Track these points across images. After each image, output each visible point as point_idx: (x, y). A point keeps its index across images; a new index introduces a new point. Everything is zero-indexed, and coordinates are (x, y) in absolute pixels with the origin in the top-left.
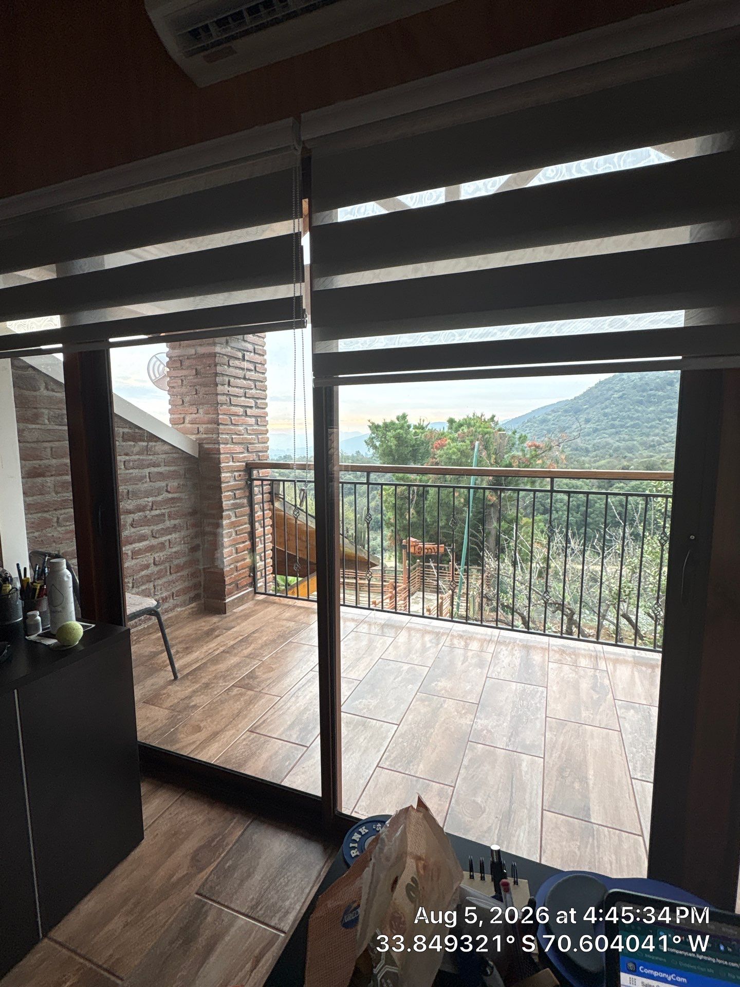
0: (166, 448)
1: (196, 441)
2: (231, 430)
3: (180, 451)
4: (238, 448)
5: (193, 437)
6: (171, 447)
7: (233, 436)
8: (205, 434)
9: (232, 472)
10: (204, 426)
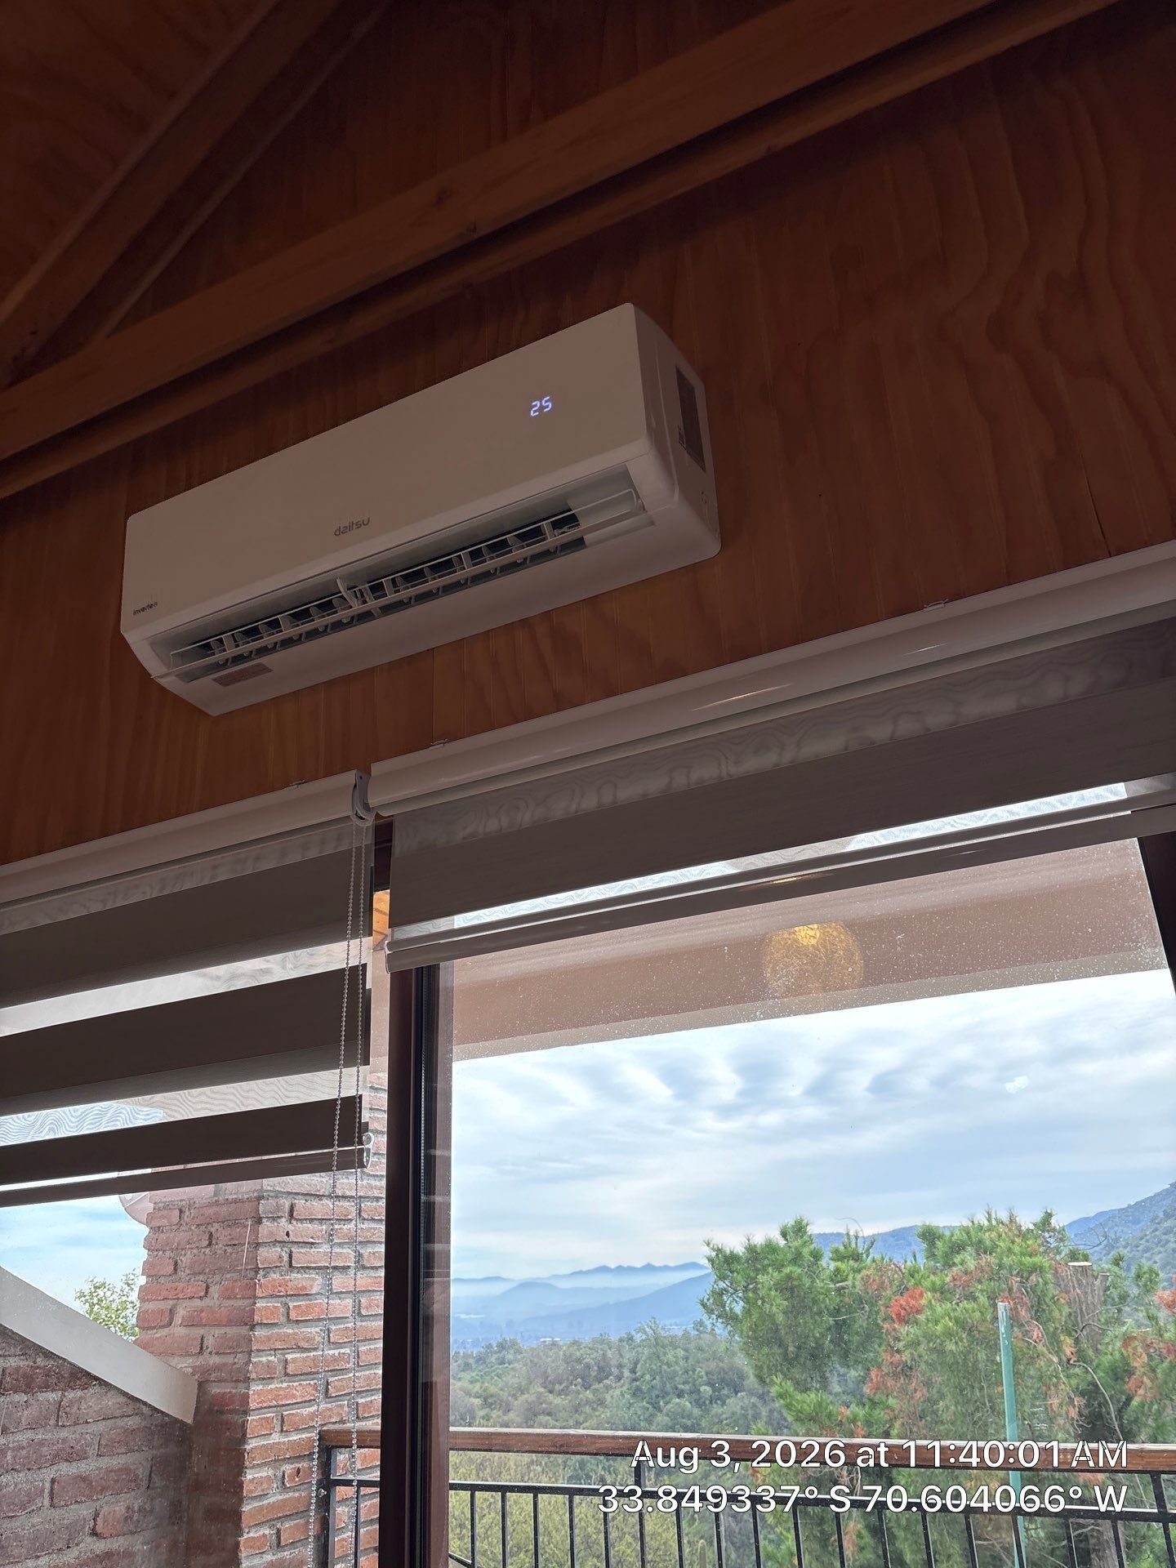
0: (111, 1402)
1: (193, 1374)
2: (283, 1338)
3: (145, 1410)
4: (300, 1389)
5: (186, 1364)
6: (122, 1399)
7: (289, 1357)
8: (217, 1353)
9: (277, 1462)
10: (218, 1332)
